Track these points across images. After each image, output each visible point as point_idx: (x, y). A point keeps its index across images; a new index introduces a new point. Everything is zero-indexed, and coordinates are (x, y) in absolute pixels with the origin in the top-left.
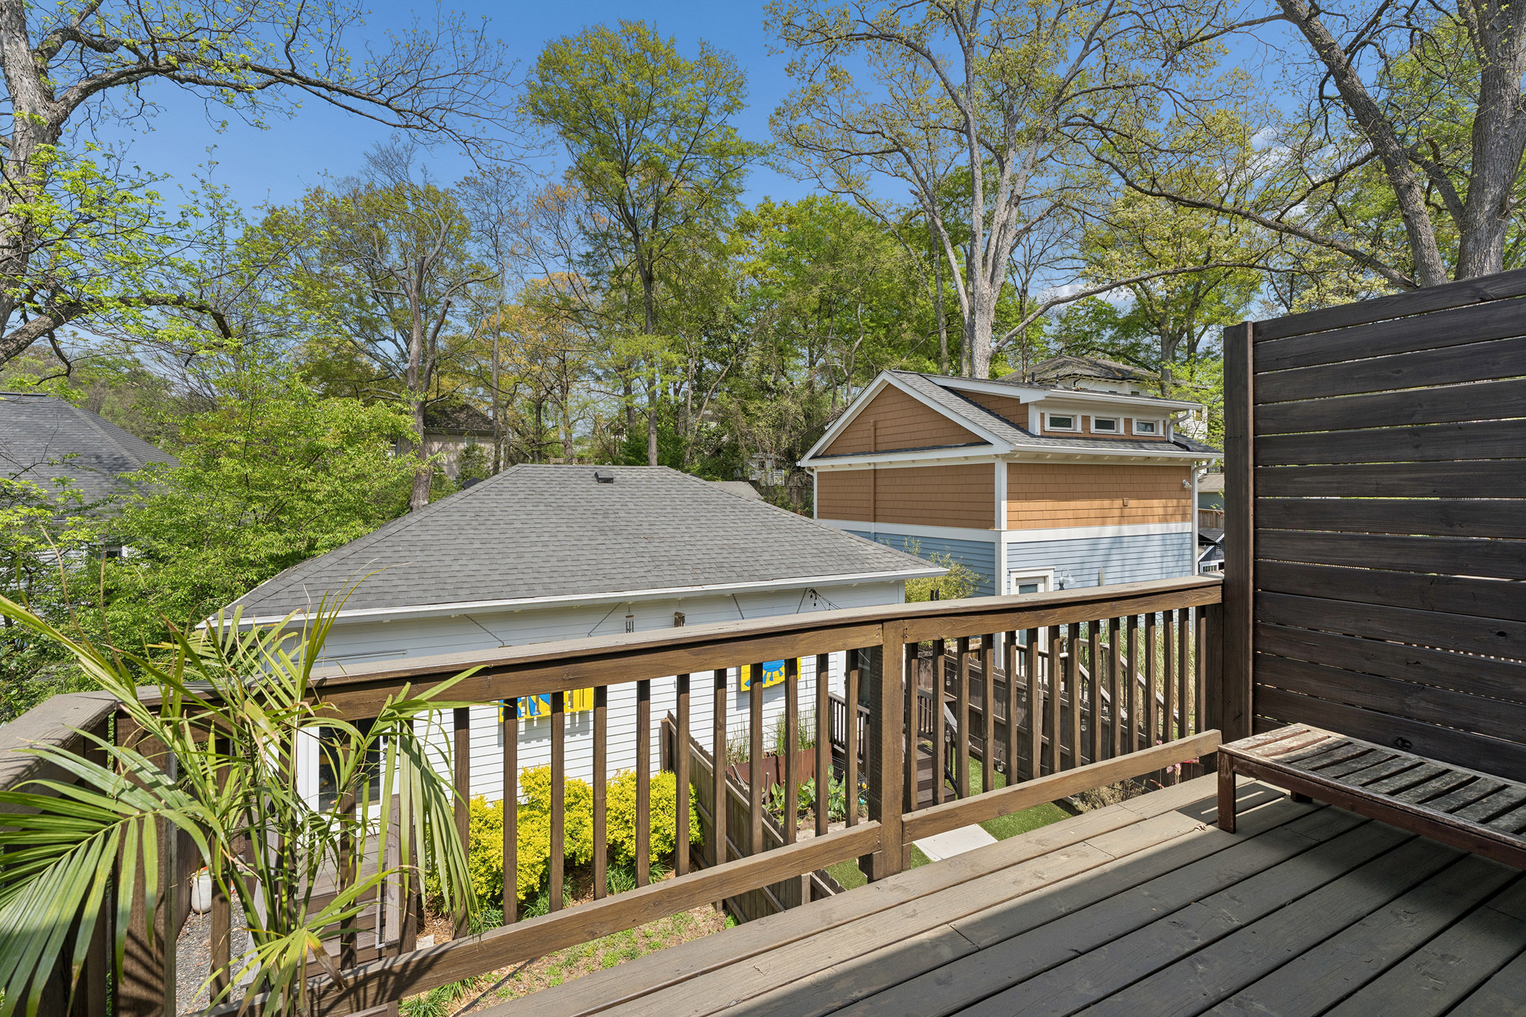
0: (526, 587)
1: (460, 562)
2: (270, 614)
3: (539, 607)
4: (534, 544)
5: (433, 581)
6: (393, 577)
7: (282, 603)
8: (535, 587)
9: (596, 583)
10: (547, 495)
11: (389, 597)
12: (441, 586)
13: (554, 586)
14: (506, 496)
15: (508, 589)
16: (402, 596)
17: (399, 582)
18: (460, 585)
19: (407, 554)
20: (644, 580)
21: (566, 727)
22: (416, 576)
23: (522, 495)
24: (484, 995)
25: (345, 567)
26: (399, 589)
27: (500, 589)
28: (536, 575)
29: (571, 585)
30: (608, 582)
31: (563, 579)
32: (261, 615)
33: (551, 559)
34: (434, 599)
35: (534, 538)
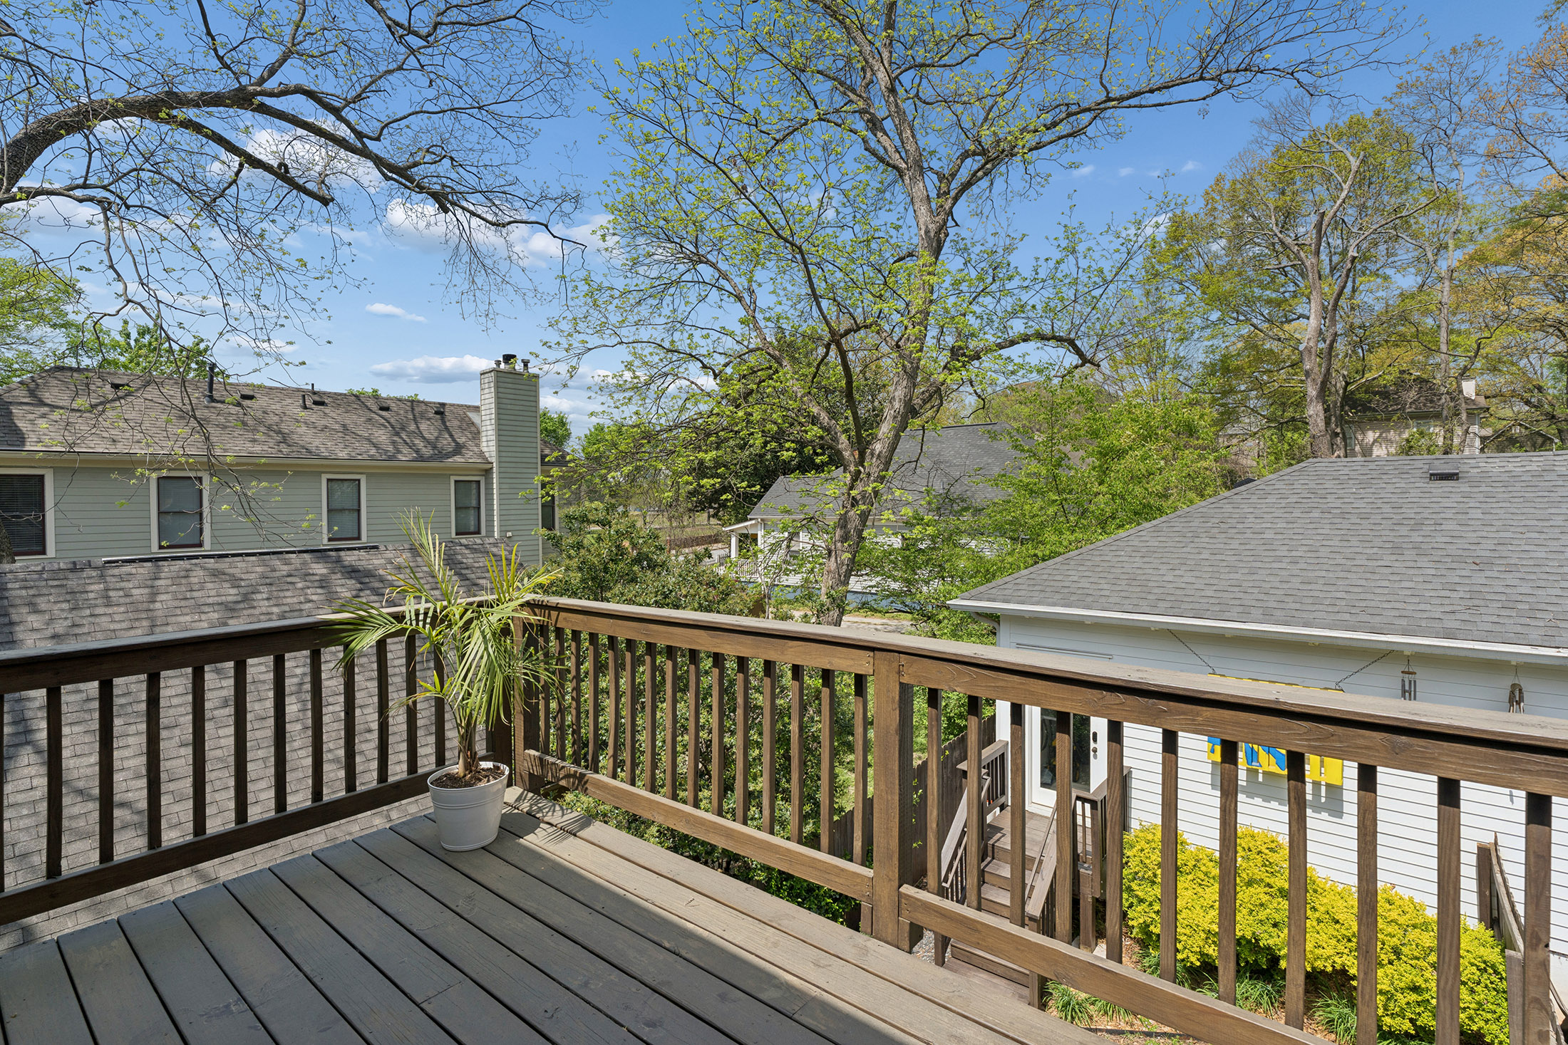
0: (1240, 609)
1: (1177, 572)
2: (994, 600)
3: (1251, 634)
4: (1279, 559)
5: (1139, 589)
6: (1102, 581)
7: (1006, 592)
8: (1253, 610)
9: (1347, 617)
10: (1331, 498)
11: (1090, 599)
12: (1144, 595)
13: (1278, 613)
14: (1271, 499)
15: (1217, 608)
16: (1103, 600)
17: (1106, 586)
18: (1163, 597)
19: (1126, 559)
20: (1436, 624)
21: (1309, 797)
22: (1124, 582)
23: (1293, 499)
24: (1132, 1033)
25: (1066, 567)
26: (1102, 593)
27: (1206, 606)
28: (1261, 597)
29: (1305, 615)
30: (1367, 618)
31: (1298, 606)
32: (989, 600)
33: (1294, 580)
34: (1130, 608)
35: (1283, 551)
